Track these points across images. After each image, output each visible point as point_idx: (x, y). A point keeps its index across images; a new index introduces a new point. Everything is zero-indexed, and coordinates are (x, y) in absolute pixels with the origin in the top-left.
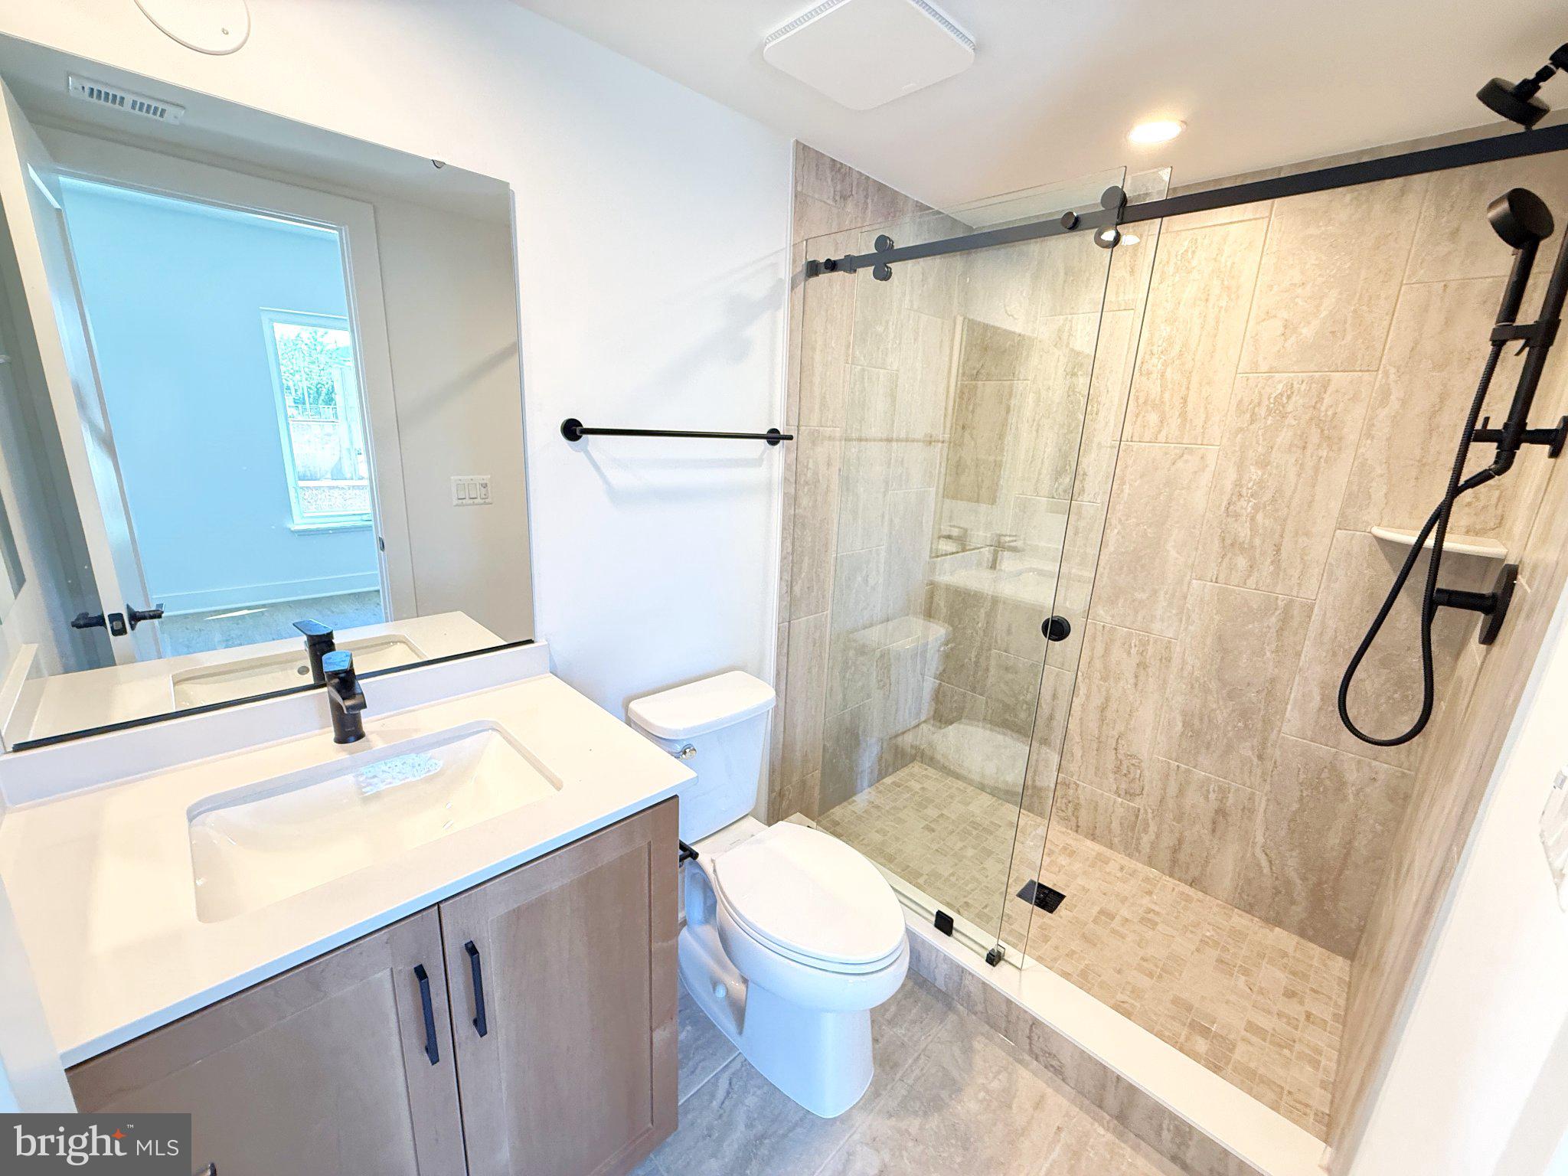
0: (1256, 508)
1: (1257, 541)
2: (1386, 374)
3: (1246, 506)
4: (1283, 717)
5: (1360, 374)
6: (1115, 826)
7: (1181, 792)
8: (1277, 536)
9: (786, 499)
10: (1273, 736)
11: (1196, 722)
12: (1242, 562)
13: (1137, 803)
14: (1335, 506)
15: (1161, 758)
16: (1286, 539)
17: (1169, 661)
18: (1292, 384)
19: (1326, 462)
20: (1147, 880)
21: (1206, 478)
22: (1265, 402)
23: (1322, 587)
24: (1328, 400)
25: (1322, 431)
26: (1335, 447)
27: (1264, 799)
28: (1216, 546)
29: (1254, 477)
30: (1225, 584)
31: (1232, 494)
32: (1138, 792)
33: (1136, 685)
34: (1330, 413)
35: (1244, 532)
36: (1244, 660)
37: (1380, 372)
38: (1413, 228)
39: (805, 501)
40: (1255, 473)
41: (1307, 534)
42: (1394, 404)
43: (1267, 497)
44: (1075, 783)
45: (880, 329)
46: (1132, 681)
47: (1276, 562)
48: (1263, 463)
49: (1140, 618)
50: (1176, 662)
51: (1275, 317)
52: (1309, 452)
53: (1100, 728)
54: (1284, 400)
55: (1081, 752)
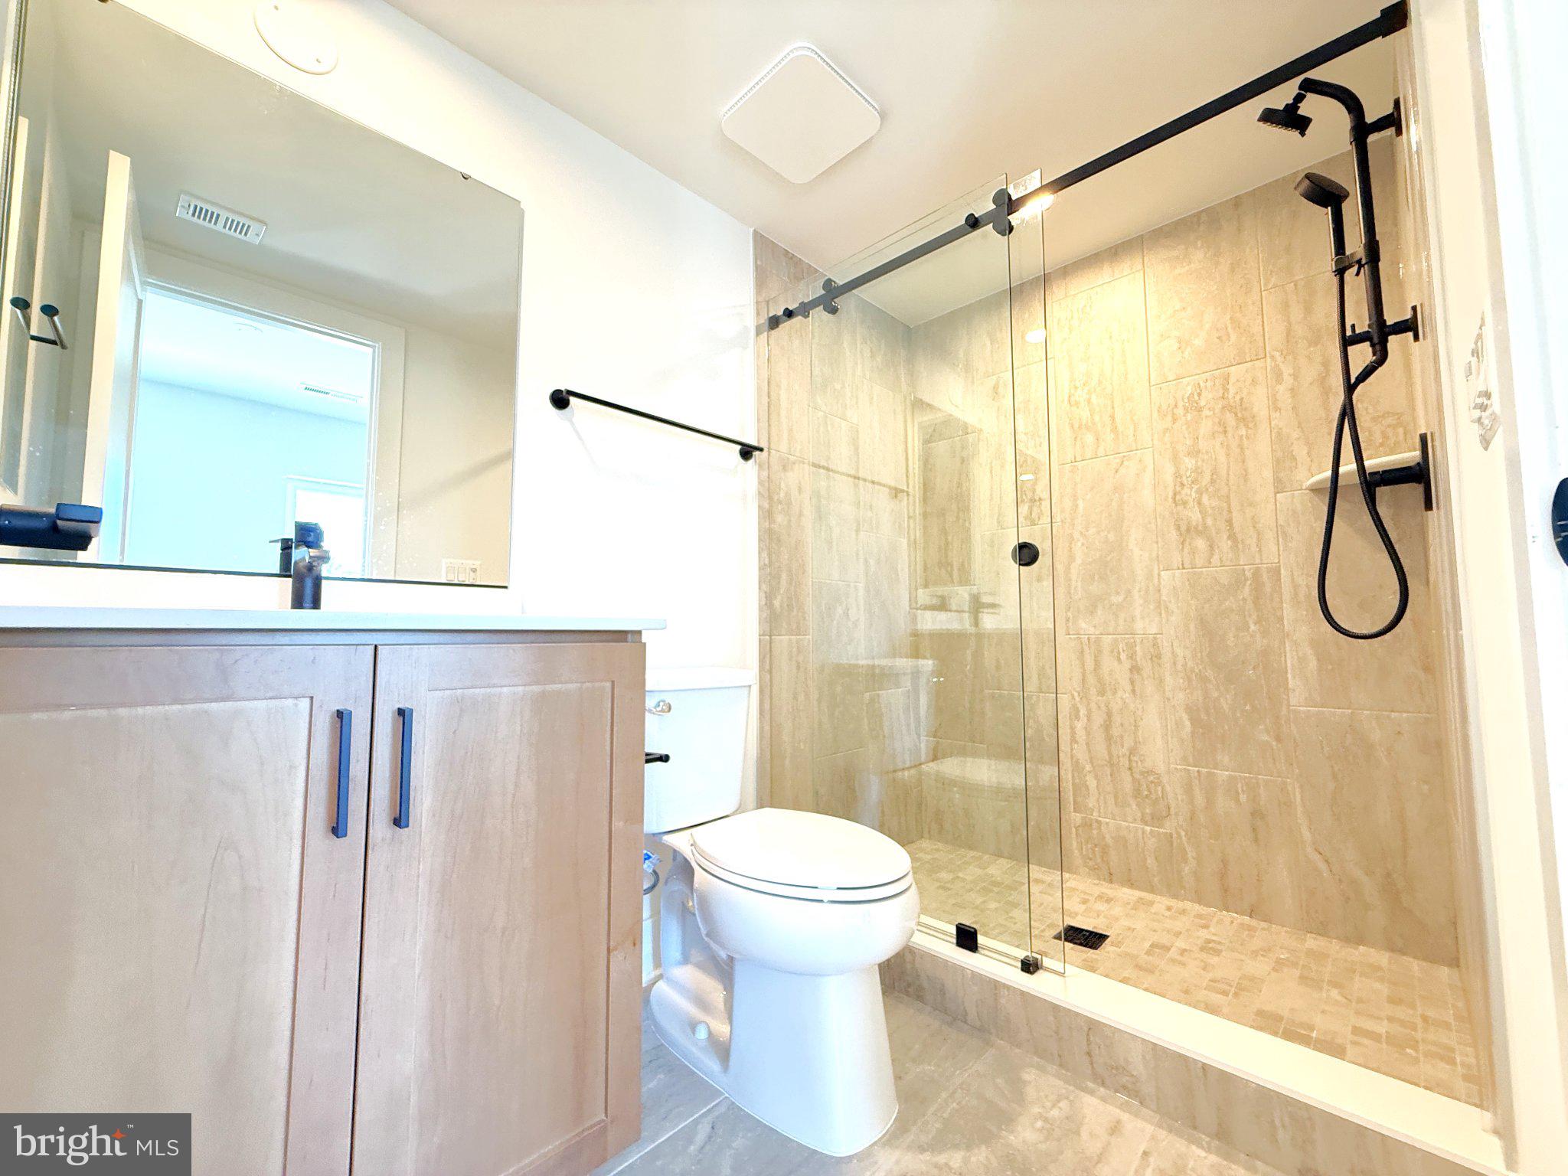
0: (1200, 492)
1: (1209, 521)
2: (1272, 357)
3: (1189, 493)
4: (1287, 688)
5: (1252, 363)
6: (1150, 861)
7: (1210, 803)
8: (1225, 513)
9: (761, 513)
10: (1284, 711)
11: (1203, 716)
12: (1201, 544)
13: (1168, 827)
14: (1268, 474)
15: (1179, 767)
16: (1234, 514)
17: (1160, 658)
18: (1199, 384)
19: (1248, 438)
20: (1199, 916)
21: (1148, 478)
22: (1181, 404)
23: (1281, 549)
24: (1232, 390)
25: (1236, 415)
26: (1251, 425)
27: (1297, 785)
28: (1173, 534)
29: (1190, 466)
30: (1192, 568)
31: (1175, 486)
32: (1164, 814)
33: (1134, 691)
34: (1238, 398)
35: (1195, 516)
36: (1231, 640)
37: (1268, 358)
38: (1256, 251)
39: (780, 519)
40: (1189, 463)
41: (1251, 504)
42: (1288, 381)
43: (1207, 478)
44: (1097, 821)
45: (838, 386)
46: (1128, 688)
47: (1232, 536)
48: (1194, 452)
49: (1121, 622)
50: (1167, 657)
51: (1169, 337)
52: (1230, 435)
53: (1109, 746)
54: (1196, 398)
55: (1095, 782)
